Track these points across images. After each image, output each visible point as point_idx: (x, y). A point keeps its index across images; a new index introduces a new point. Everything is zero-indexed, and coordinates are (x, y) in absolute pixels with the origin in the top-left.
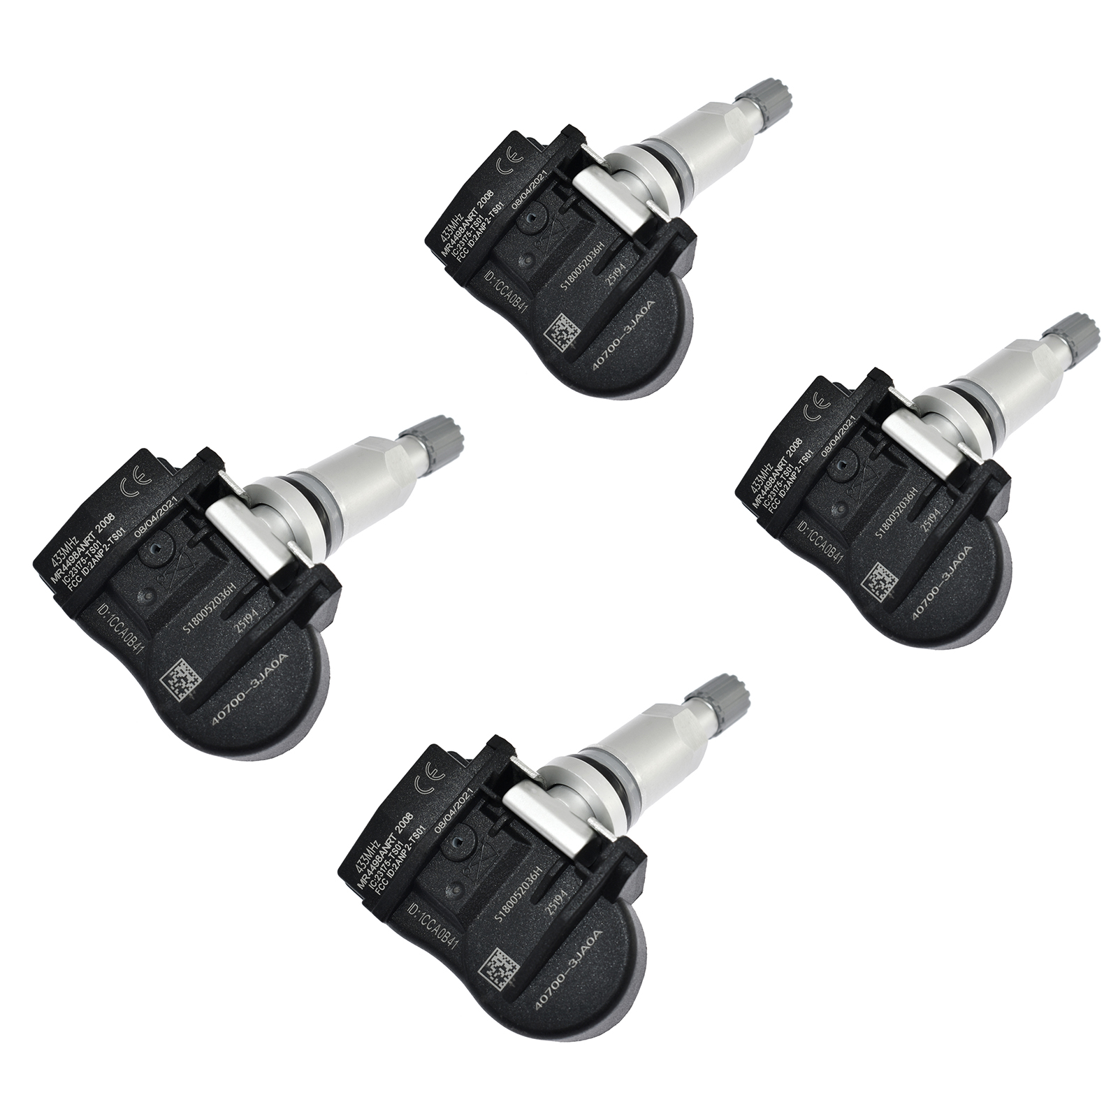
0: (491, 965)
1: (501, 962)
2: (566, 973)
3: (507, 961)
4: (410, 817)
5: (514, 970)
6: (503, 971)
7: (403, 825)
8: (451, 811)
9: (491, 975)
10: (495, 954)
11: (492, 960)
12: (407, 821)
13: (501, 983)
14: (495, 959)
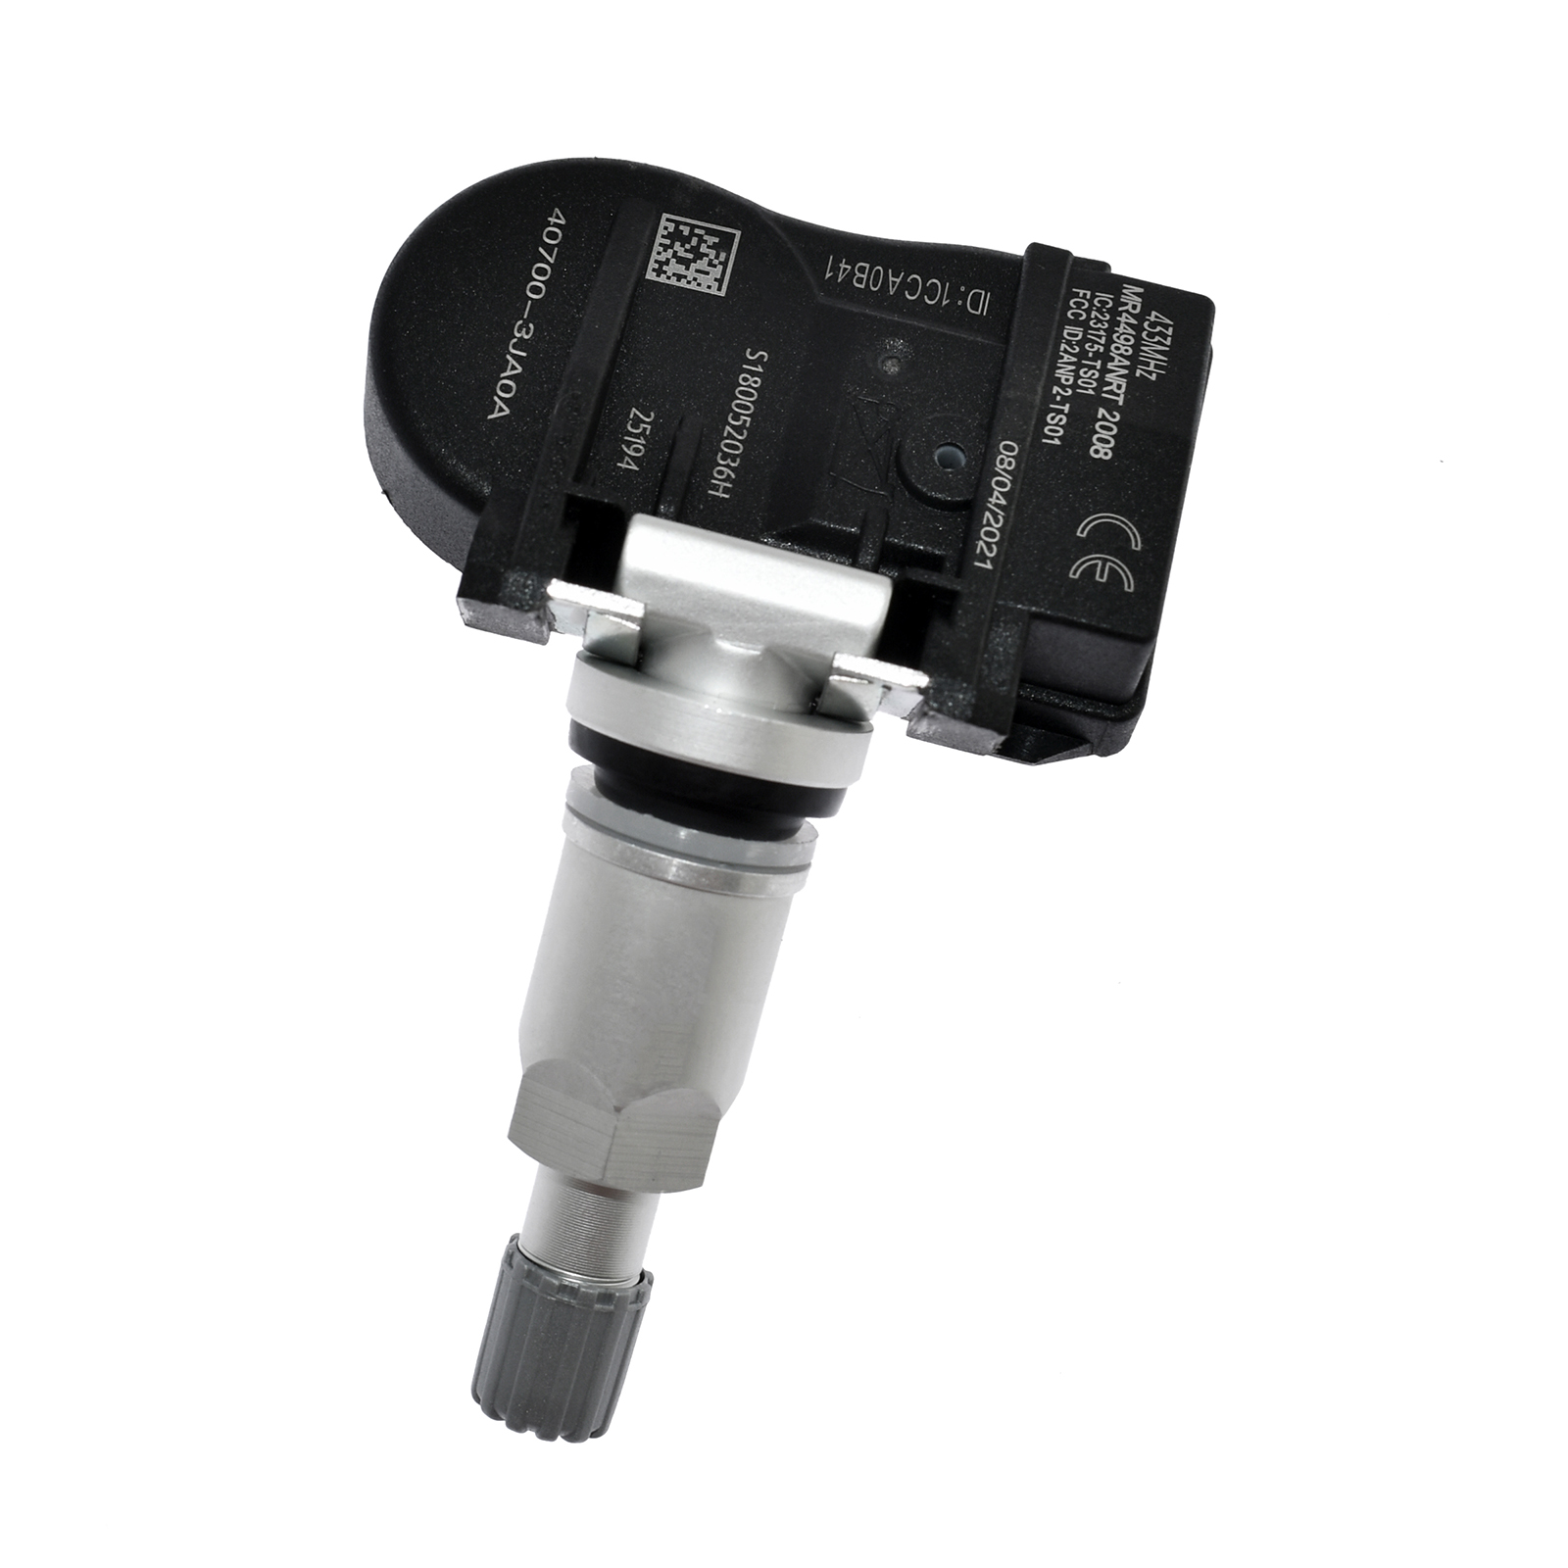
0: (717, 257)
1: (697, 271)
2: (530, 302)
3: (685, 277)
4: (1097, 452)
5: (657, 266)
6: (681, 253)
7: (1102, 427)
8: (1003, 502)
9: (706, 237)
10: (720, 281)
11: (720, 267)
12: (1099, 439)
13: (671, 230)
14: (717, 272)
